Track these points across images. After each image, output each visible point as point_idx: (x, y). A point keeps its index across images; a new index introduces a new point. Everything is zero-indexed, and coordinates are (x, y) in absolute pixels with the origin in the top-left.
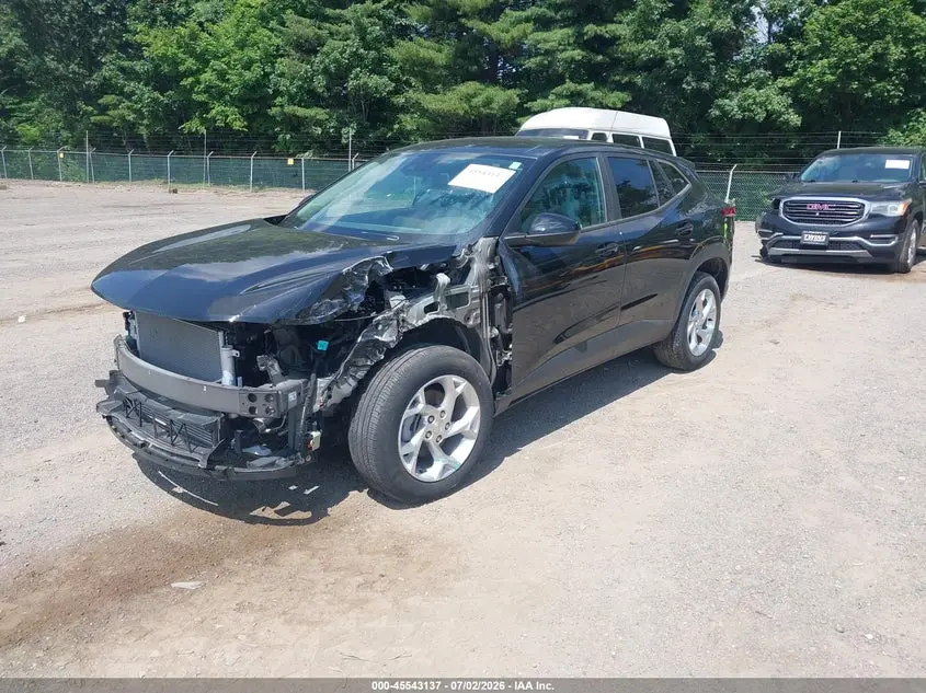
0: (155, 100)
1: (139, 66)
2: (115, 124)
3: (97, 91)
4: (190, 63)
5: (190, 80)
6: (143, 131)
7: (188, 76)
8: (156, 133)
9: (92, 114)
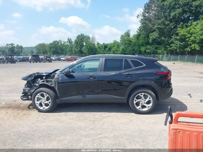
0: (180, 44)
1: (178, 38)
2: (173, 49)
3: (170, 43)
4: (189, 35)
5: (188, 39)
6: (178, 51)
7: (188, 38)
8: (181, 51)
9: (169, 48)
